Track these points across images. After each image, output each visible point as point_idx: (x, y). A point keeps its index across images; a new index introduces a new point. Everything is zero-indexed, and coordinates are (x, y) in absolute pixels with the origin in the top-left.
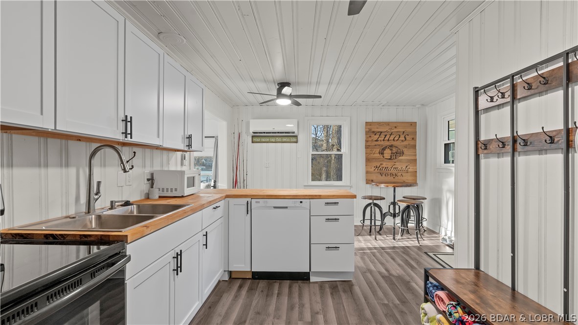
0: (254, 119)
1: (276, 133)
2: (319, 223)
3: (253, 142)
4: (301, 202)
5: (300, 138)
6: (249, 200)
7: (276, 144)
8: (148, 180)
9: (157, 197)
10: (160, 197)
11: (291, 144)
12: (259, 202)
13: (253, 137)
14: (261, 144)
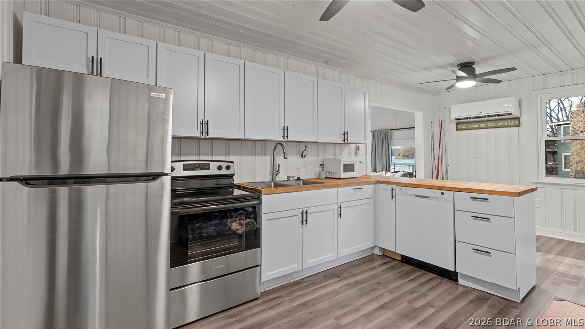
0: (459, 104)
1: (485, 117)
2: (464, 220)
3: (457, 130)
4: (443, 194)
5: (523, 120)
6: (394, 186)
7: (488, 129)
8: (321, 165)
9: (324, 177)
10: (326, 177)
11: (510, 128)
12: (401, 189)
13: (457, 124)
14: (468, 131)
